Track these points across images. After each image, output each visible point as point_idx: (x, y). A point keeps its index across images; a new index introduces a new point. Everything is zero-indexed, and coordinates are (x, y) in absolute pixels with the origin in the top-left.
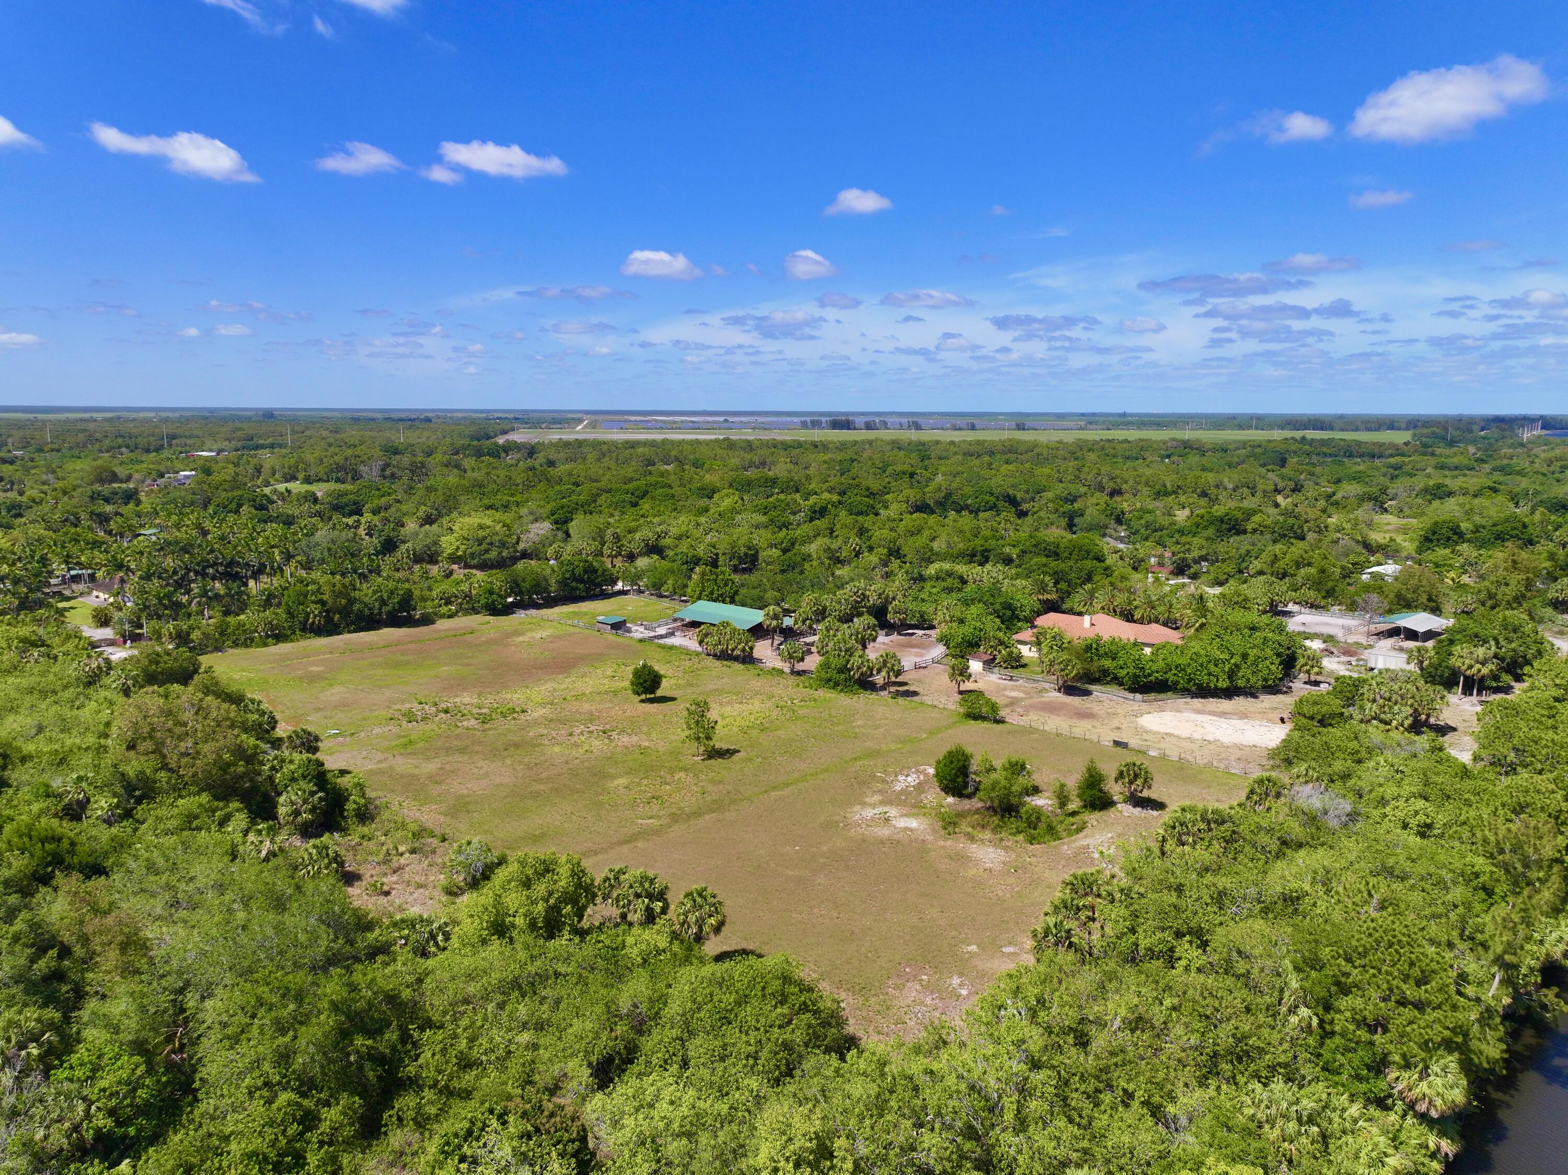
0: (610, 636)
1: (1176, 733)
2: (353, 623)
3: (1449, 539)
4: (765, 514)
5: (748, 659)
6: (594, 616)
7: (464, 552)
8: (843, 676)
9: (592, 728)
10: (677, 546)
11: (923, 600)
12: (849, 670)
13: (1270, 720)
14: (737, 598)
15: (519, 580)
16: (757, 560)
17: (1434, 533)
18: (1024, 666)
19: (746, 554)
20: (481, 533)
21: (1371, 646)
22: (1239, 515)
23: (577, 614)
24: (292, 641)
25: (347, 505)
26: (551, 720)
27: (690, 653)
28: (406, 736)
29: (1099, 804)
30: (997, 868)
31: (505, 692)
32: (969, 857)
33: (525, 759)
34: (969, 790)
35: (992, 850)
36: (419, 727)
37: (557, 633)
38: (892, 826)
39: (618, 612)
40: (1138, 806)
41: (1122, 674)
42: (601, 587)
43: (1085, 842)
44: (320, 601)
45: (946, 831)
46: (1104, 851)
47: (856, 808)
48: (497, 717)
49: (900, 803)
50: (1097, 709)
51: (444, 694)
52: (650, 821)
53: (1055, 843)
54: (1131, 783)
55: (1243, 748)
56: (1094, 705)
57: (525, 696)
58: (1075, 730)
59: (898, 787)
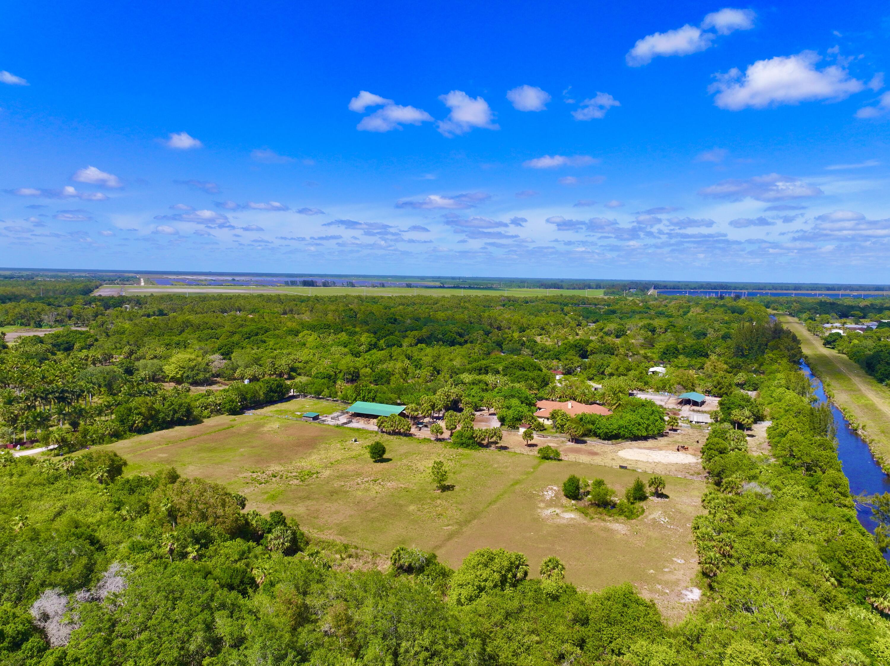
0: (315, 424)
1: (641, 460)
2: (159, 425)
3: (674, 353)
4: (345, 347)
5: (407, 434)
6: (293, 412)
7: (182, 376)
8: (471, 441)
9: (366, 479)
10: (305, 367)
11: (473, 396)
12: (474, 438)
14: (376, 399)
15: (244, 393)
16: (359, 374)
17: (667, 350)
18: (545, 429)
19: (354, 372)
21: (680, 410)
23: (281, 412)
25: (62, 344)
26: (338, 477)
27: (372, 432)
28: (266, 493)
29: (643, 498)
30: (628, 533)
31: (294, 462)
32: (612, 529)
33: (349, 500)
34: (580, 497)
35: (617, 525)
36: (268, 487)
37: (284, 424)
38: (563, 518)
39: (304, 409)
40: (658, 497)
41: (599, 431)
42: (284, 394)
43: (651, 517)
44: (140, 414)
45: (588, 518)
46: (664, 520)
47: (539, 510)
48: (306, 477)
49: (556, 506)
50: (595, 450)
51: (260, 466)
52: (449, 527)
53: (639, 518)
54: (658, 486)
55: (673, 465)
56: (593, 448)
57: (308, 464)
58: (596, 461)
59: (548, 498)
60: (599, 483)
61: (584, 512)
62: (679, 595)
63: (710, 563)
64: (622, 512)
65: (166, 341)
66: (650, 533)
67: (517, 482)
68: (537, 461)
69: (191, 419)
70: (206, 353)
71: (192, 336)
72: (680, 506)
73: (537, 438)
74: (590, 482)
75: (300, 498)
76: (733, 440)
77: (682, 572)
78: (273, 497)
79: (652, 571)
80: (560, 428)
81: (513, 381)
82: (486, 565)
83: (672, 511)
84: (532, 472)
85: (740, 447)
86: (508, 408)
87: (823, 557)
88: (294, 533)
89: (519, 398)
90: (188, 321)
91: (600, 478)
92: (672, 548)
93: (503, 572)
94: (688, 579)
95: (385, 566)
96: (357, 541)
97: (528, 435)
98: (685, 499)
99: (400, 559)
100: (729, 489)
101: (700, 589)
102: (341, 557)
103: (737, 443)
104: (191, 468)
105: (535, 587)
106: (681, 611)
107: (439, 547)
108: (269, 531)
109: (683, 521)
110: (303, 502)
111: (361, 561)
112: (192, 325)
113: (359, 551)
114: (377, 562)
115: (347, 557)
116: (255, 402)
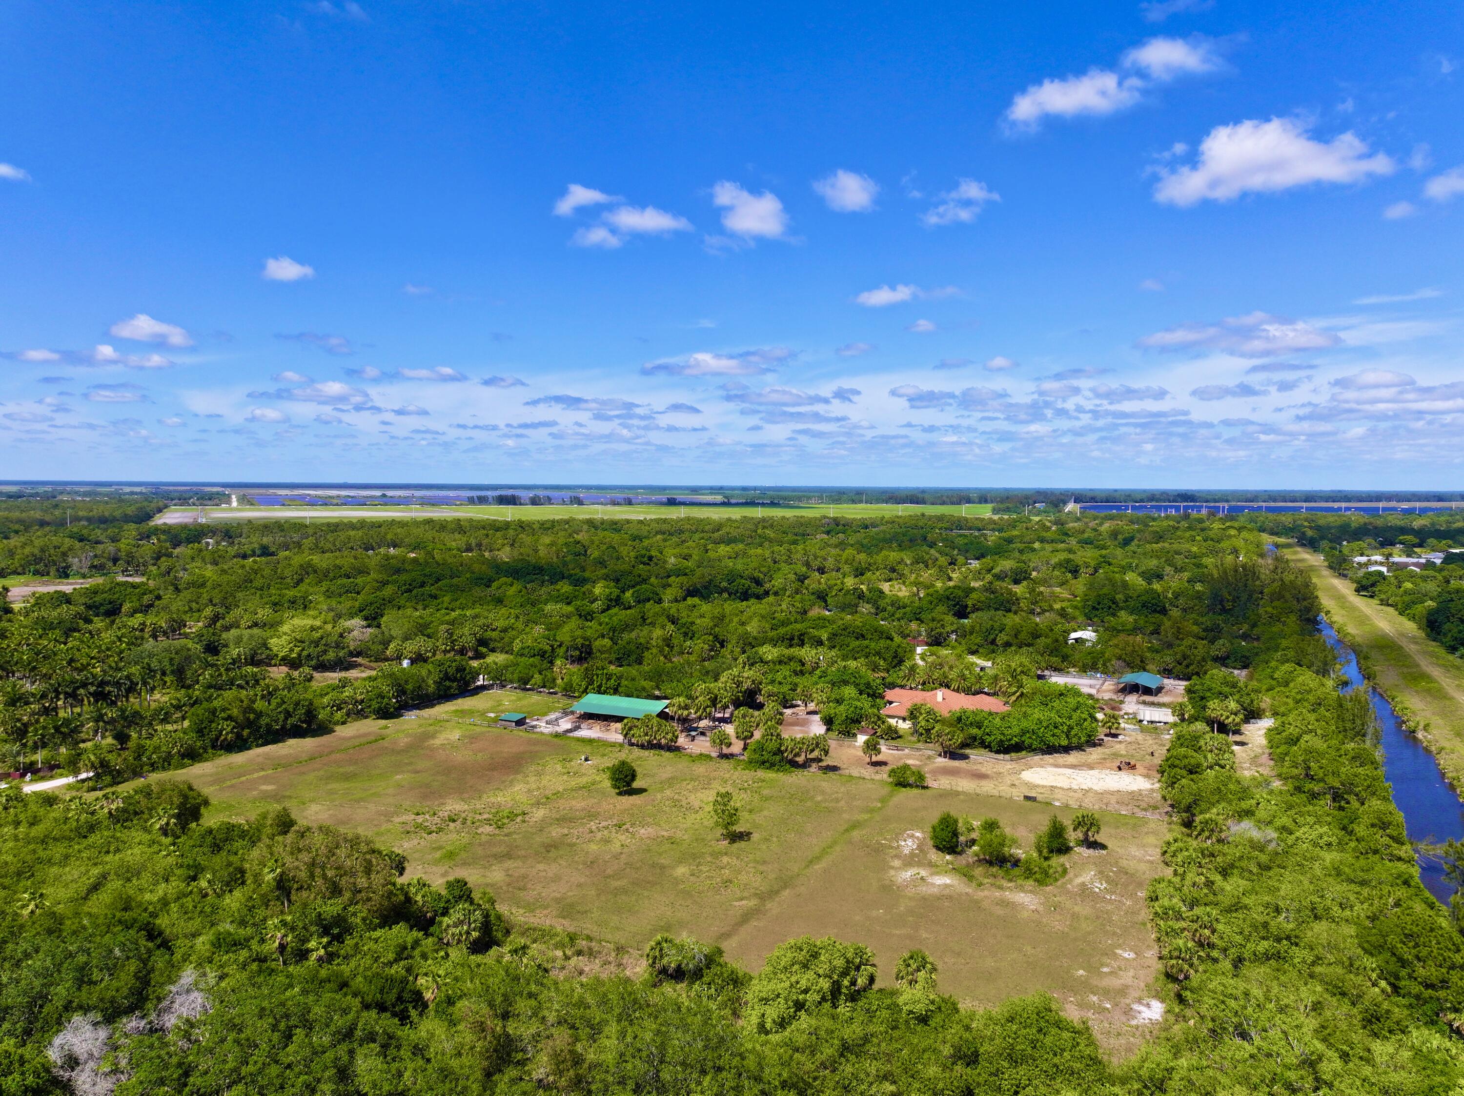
0: (519, 732)
1: (1059, 785)
2: (261, 737)
3: (1110, 607)
4: (568, 604)
5: (672, 748)
6: (483, 714)
7: (299, 655)
8: (778, 758)
9: (604, 824)
10: (503, 639)
11: (780, 683)
12: (782, 752)
13: (1111, 769)
14: (620, 689)
16: (591, 649)
17: (1099, 604)
18: (900, 737)
19: (583, 645)
20: (316, 635)
22: (960, 593)
23: (463, 713)
24: (206, 760)
25: (101, 605)
26: (558, 820)
27: (613, 745)
28: (440, 848)
29: (1064, 849)
30: (1041, 908)
31: (485, 796)
32: (1013, 903)
33: (576, 858)
34: (960, 848)
35: (1022, 895)
36: (443, 838)
37: (467, 733)
38: (933, 884)
39: (500, 708)
40: (1089, 847)
41: (988, 739)
42: (467, 684)
43: (1079, 880)
44: (229, 718)
45: (974, 884)
46: (1099, 886)
47: (892, 872)
48: (505, 821)
49: (920, 864)
50: (984, 770)
51: (429, 803)
52: (744, 902)
53: (1059, 883)
54: (1088, 830)
55: (1112, 793)
56: (979, 767)
57: (509, 799)
58: (985, 789)
59: (906, 851)
60: (991, 826)
61: (966, 874)
62: (1128, 1012)
63: (1179, 958)
64: (1029, 873)
65: (273, 598)
66: (1077, 909)
67: (856, 825)
68: (887, 789)
69: (314, 726)
70: (339, 616)
71: (316, 589)
72: (1125, 862)
73: (886, 751)
74: (976, 824)
75: (495, 856)
76: (1211, 751)
77: (1131, 973)
78: (451, 855)
79: (1081, 972)
80: (925, 734)
81: (845, 658)
82: (805, 966)
83: (1112, 871)
84: (880, 809)
85: (1222, 762)
86: (839, 702)
87: (1366, 945)
88: (487, 916)
89: (857, 685)
90: (309, 564)
91: (992, 816)
92: (1114, 933)
93: (836, 977)
94: (1142, 985)
95: (638, 969)
96: (589, 927)
97: (871, 747)
98: (1135, 851)
99: (661, 956)
100: (1207, 834)
101: (1163, 1001)
102: (564, 954)
103: (1217, 755)
104: (314, 808)
105: (889, 1001)
106: (1132, 1039)
107: (726, 936)
108: (445, 913)
109: (1131, 888)
110: (500, 862)
111: (597, 961)
112: (315, 572)
113: (593, 944)
114: (625, 961)
115: (573, 955)
116: (419, 697)
